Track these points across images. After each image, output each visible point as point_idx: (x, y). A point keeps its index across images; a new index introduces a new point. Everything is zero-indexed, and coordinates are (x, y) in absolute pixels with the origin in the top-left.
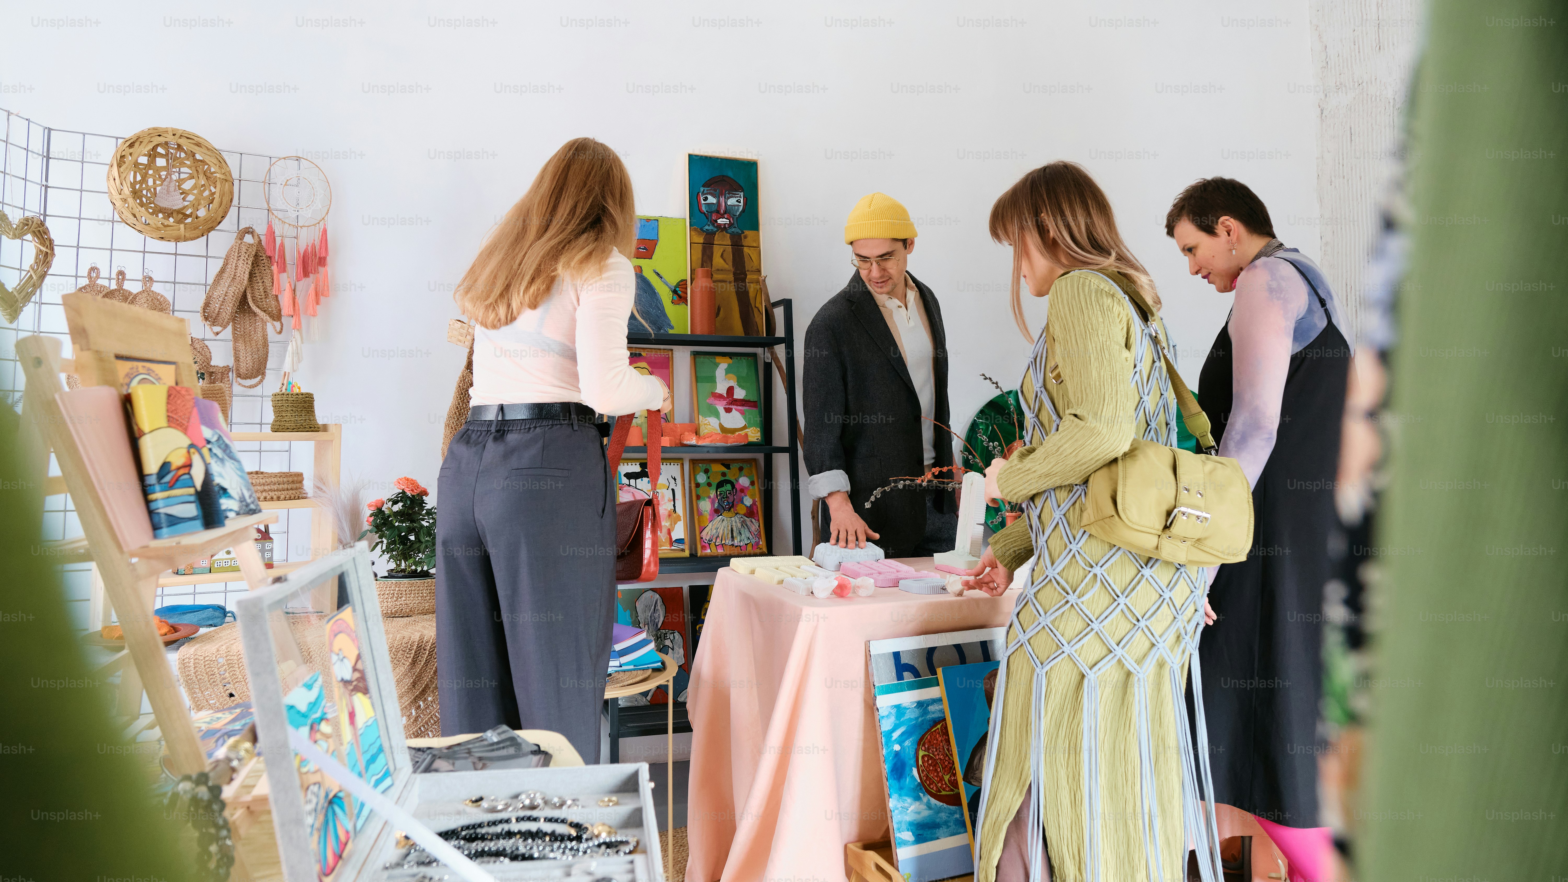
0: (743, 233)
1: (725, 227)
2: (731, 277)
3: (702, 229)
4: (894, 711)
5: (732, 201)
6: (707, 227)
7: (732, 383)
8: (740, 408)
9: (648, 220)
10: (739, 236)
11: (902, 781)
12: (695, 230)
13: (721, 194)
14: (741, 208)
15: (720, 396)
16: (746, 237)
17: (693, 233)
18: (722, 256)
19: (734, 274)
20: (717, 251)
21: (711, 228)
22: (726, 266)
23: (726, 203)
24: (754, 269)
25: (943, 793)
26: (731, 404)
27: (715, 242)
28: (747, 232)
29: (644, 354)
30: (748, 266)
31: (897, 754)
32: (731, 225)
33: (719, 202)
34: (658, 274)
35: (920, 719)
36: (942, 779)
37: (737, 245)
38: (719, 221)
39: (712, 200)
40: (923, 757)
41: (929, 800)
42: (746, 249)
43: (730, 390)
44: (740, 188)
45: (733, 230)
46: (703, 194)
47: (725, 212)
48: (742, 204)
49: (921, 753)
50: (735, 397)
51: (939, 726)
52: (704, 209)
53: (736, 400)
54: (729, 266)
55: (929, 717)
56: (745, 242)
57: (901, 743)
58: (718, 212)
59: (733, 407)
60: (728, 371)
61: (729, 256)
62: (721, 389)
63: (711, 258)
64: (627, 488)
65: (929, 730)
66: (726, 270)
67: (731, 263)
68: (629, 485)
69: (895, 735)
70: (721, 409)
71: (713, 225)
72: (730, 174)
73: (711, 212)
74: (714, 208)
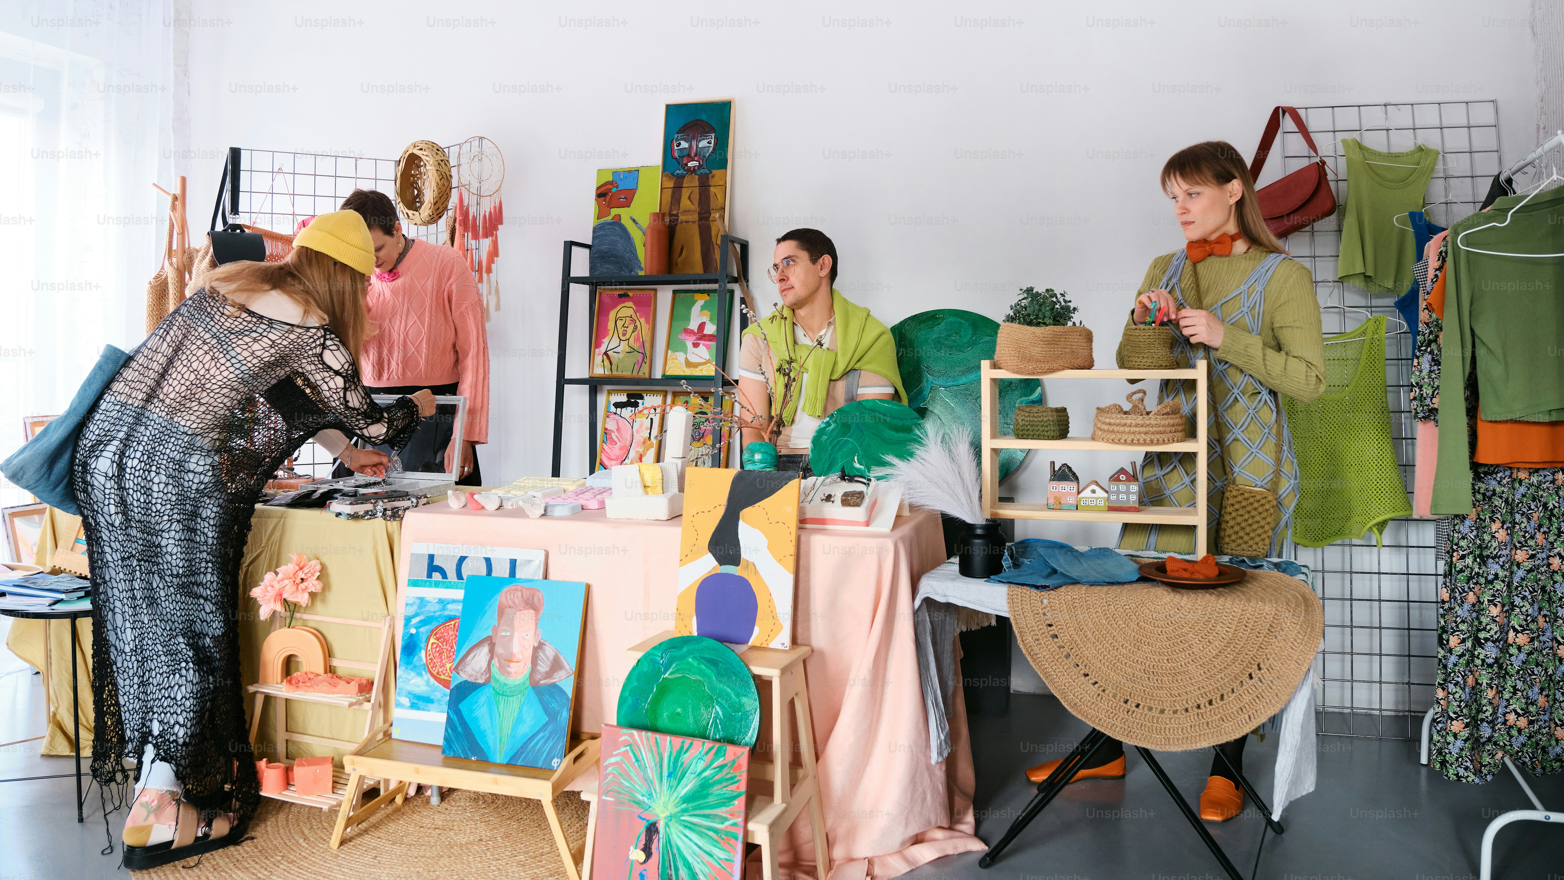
0: (711, 172)
1: (694, 170)
2: (696, 217)
3: (673, 174)
4: (417, 602)
5: (703, 143)
6: (678, 172)
7: (705, 319)
8: (707, 343)
9: (630, 172)
10: (707, 176)
11: (411, 658)
12: (667, 175)
13: (694, 138)
14: (711, 149)
15: (691, 332)
16: (713, 177)
17: (664, 179)
18: (689, 198)
19: (700, 214)
20: (685, 193)
21: (680, 172)
22: (693, 207)
23: (697, 146)
24: (719, 207)
25: (443, 677)
26: (700, 339)
27: (684, 185)
28: (714, 172)
29: (631, 294)
30: (713, 205)
31: (412, 635)
32: (700, 167)
33: (691, 147)
34: (634, 221)
35: (438, 613)
36: (444, 666)
37: (704, 186)
38: (690, 164)
39: (684, 145)
40: (433, 644)
41: (429, 679)
42: (712, 189)
43: (702, 326)
44: (713, 130)
45: (702, 171)
46: (677, 140)
47: (696, 155)
48: (712, 145)
49: (432, 640)
50: (705, 332)
51: (453, 623)
52: (676, 155)
53: (705, 335)
54: (695, 207)
55: (447, 613)
56: (712, 182)
57: (417, 628)
58: (689, 155)
59: (701, 342)
60: (703, 308)
61: (696, 197)
62: (694, 326)
63: (679, 201)
64: (613, 416)
65: (443, 624)
66: (692, 211)
67: (697, 204)
68: (615, 414)
69: (414, 621)
70: (689, 344)
71: (684, 169)
72: (704, 118)
73: (682, 157)
74: (686, 153)
